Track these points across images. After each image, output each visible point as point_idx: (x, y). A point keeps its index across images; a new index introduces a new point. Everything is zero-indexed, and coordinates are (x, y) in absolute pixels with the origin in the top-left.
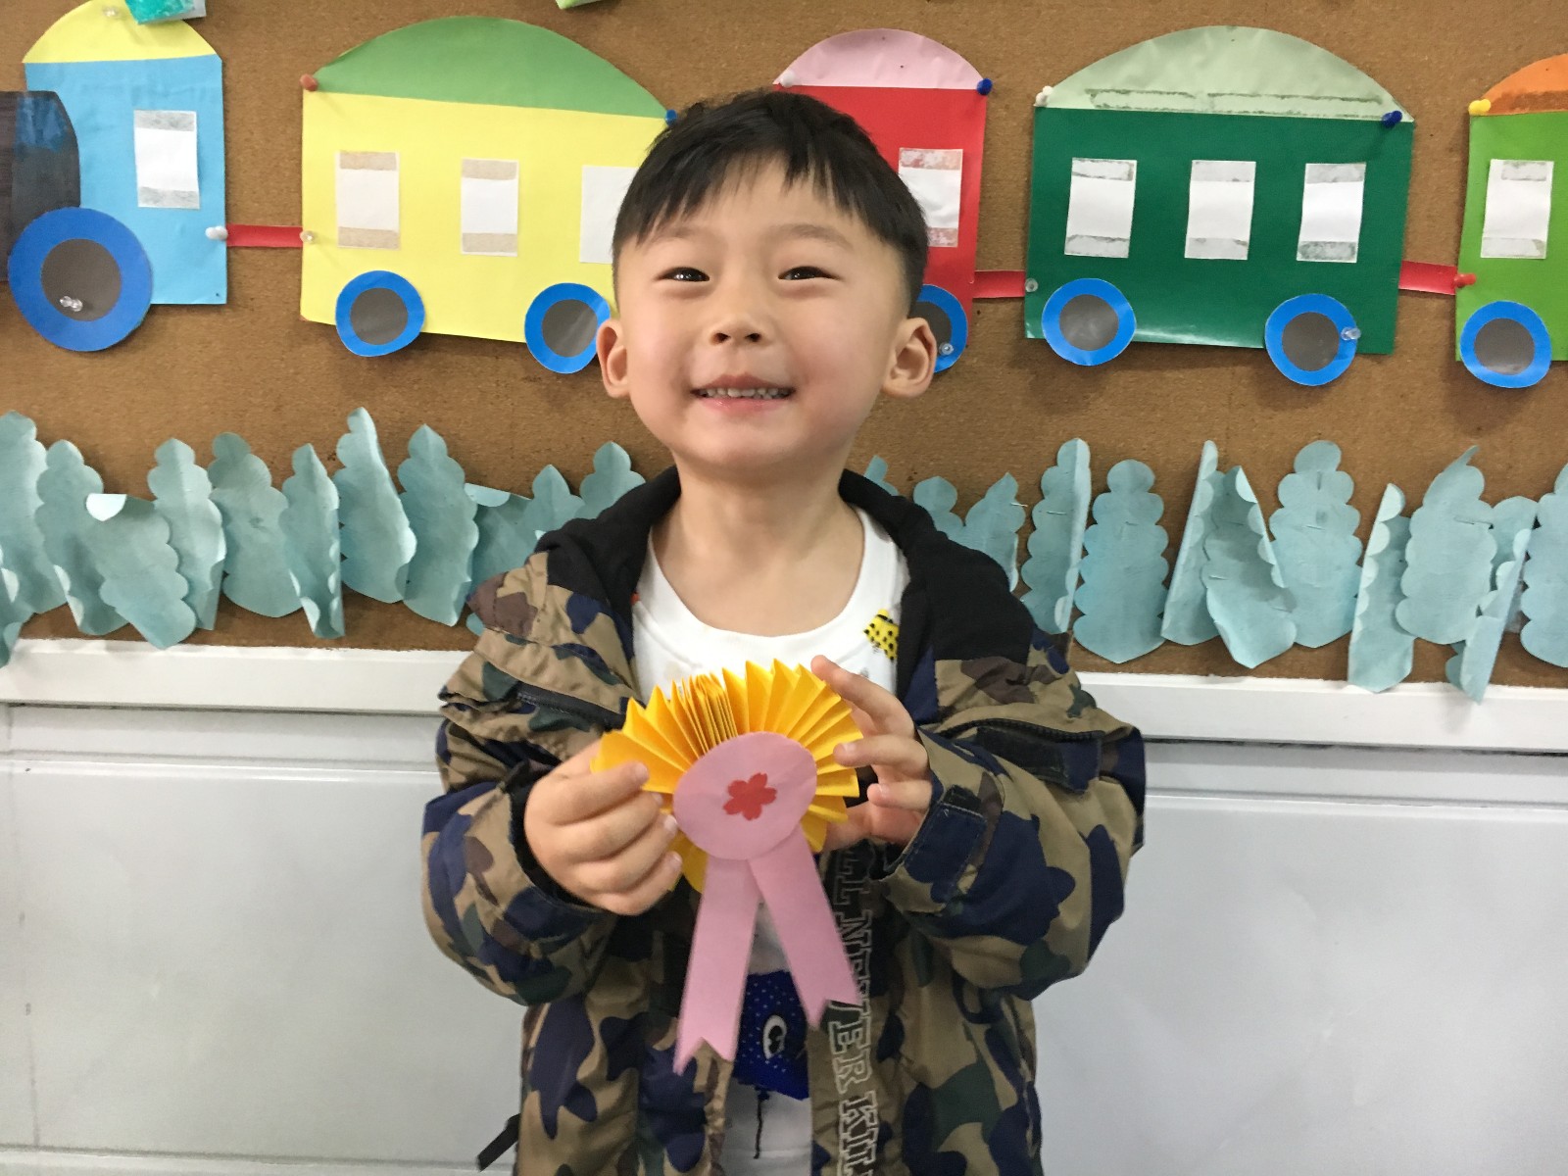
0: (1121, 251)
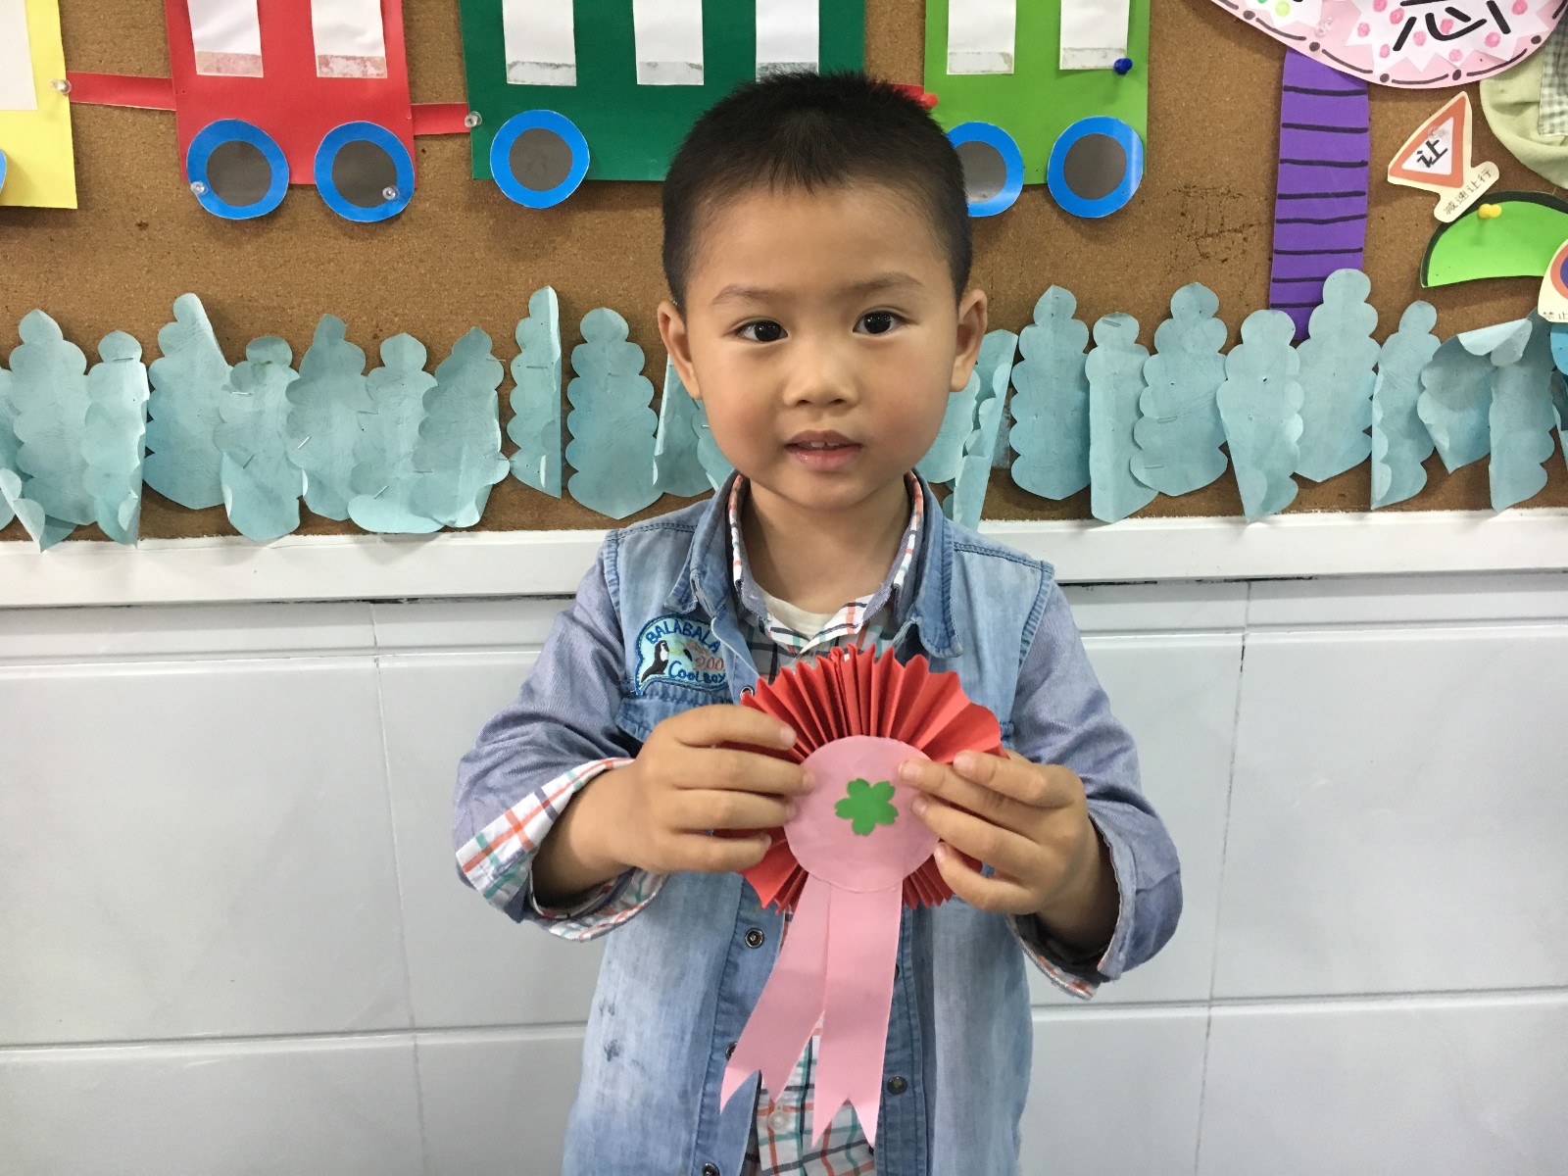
0: (567, 78)
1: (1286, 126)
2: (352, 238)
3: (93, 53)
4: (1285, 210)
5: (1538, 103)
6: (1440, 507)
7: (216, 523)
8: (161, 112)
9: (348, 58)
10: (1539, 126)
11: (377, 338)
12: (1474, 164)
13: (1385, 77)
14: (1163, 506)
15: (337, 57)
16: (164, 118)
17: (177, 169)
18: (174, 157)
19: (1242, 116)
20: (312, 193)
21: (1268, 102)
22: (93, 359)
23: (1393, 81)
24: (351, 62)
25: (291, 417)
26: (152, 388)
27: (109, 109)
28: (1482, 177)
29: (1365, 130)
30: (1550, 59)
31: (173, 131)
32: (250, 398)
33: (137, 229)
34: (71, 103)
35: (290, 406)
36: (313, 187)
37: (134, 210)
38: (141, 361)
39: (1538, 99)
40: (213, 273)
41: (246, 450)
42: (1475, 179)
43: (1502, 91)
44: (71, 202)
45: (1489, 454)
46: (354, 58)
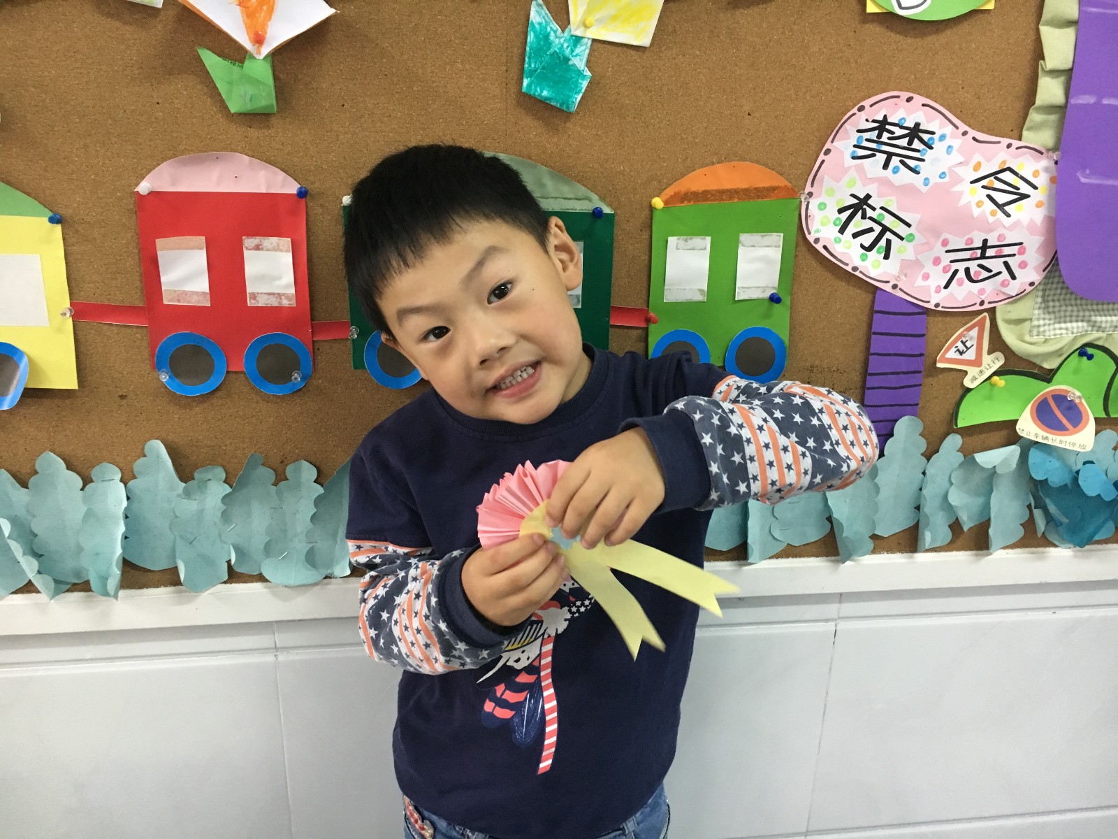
1: (875, 333)
2: (268, 402)
3: (89, 289)
4: (871, 381)
5: (1031, 319)
6: (958, 549)
7: (171, 578)
8: (138, 327)
9: (269, 294)
10: (1030, 331)
11: (284, 463)
12: (989, 353)
13: (937, 305)
14: (790, 552)
15: (261, 293)
16: (139, 330)
17: (148, 361)
18: (146, 353)
19: (848, 326)
20: (242, 375)
21: (864, 318)
22: (87, 481)
23: (943, 307)
24: (272, 296)
25: (224, 514)
26: (128, 498)
27: (100, 325)
28: (994, 362)
29: (923, 335)
30: (1040, 293)
31: (145, 338)
32: (196, 502)
33: (119, 398)
34: (73, 321)
35: (224, 507)
36: (243, 373)
37: (116, 387)
38: (121, 481)
39: (1031, 317)
40: (173, 426)
41: (192, 533)
42: (990, 362)
43: (1010, 312)
44: (73, 384)
45: (989, 520)
46: (273, 294)
